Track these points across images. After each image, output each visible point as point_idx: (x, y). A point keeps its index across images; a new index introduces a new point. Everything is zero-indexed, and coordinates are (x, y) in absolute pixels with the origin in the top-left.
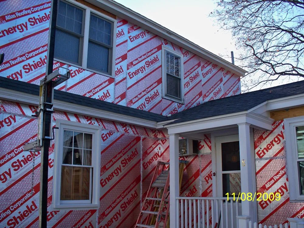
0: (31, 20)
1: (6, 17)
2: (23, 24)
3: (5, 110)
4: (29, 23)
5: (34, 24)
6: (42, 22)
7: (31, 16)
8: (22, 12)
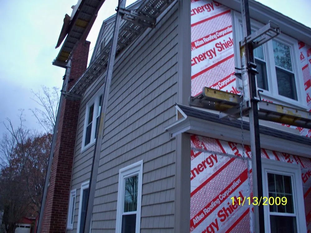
0: (218, 45)
1: (195, 43)
2: (211, 50)
3: (205, 148)
4: (216, 49)
5: (221, 50)
6: (228, 47)
7: (217, 41)
8: (209, 38)
